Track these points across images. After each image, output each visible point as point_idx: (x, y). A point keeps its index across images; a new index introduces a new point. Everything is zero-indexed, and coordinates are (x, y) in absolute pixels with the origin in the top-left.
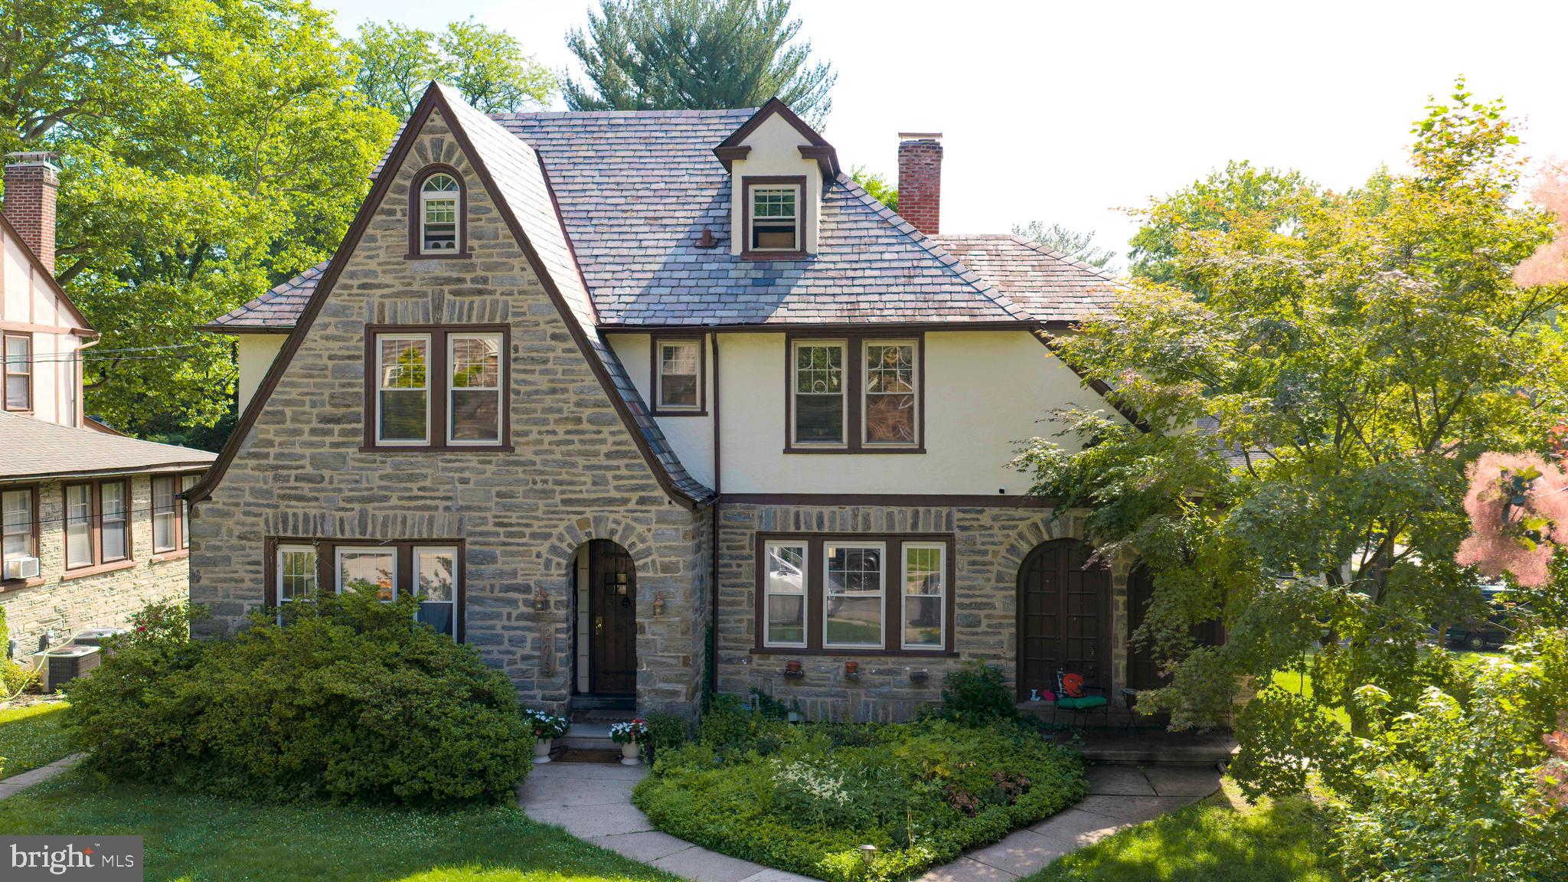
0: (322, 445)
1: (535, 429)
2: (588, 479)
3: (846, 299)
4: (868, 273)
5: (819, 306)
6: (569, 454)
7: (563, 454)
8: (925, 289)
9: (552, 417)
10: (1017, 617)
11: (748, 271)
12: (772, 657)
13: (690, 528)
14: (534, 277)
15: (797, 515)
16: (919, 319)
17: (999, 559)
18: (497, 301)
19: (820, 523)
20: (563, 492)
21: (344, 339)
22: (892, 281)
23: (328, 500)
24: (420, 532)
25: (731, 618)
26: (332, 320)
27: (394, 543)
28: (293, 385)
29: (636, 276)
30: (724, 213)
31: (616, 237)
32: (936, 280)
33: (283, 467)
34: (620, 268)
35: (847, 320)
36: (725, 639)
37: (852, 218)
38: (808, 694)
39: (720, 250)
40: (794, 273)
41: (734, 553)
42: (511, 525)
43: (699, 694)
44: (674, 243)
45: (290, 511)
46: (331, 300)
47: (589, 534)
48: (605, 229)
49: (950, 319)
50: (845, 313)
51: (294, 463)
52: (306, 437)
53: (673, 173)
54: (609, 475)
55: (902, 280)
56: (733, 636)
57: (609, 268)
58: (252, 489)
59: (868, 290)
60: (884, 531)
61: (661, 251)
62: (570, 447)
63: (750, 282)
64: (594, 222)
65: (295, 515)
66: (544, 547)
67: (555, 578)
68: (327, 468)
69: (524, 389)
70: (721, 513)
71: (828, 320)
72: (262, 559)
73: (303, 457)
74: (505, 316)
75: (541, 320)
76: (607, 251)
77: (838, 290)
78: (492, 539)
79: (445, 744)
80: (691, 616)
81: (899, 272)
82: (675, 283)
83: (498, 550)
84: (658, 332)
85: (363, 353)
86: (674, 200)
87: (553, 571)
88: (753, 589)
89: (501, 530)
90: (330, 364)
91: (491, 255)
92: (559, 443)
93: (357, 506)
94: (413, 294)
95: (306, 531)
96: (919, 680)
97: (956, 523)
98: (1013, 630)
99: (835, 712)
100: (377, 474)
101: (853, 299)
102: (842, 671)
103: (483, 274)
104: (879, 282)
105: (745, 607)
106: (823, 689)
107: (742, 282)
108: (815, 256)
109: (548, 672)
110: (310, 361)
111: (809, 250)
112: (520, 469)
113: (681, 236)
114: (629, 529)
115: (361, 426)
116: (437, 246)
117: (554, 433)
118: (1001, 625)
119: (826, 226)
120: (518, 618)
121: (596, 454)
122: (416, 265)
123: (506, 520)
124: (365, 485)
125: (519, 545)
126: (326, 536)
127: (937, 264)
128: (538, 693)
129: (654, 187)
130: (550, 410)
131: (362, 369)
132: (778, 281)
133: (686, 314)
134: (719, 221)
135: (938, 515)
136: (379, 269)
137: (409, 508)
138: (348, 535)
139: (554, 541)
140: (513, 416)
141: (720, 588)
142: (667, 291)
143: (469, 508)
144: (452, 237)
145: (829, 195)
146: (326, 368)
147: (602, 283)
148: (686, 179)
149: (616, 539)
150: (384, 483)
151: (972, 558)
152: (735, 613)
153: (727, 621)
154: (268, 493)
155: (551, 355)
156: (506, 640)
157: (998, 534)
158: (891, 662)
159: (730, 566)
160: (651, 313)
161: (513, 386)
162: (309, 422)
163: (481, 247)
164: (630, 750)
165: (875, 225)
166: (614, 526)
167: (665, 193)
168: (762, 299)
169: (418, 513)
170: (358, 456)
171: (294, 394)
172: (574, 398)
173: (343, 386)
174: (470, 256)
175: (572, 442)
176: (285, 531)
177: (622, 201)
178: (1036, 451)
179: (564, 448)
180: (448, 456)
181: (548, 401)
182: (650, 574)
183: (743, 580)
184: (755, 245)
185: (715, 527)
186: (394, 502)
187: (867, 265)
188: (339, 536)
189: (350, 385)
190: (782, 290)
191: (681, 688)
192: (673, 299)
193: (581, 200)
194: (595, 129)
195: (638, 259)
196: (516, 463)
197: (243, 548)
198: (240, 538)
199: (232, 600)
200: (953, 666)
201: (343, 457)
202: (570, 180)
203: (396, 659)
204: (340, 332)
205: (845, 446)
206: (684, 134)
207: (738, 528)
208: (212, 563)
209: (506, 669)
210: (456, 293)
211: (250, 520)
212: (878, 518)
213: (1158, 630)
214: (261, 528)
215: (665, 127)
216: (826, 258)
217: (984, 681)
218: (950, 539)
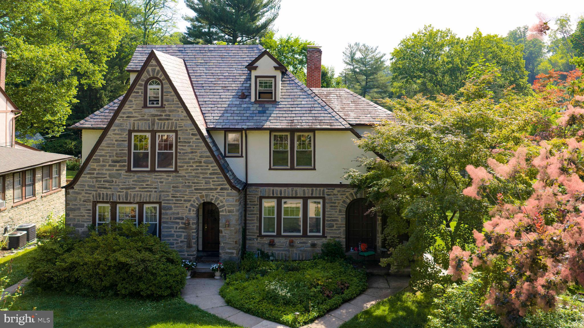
0: (113, 170)
1: (186, 165)
2: (204, 182)
3: (289, 119)
4: (297, 109)
5: (281, 121)
6: (197, 173)
7: (195, 173)
8: (316, 115)
9: (192, 161)
10: (346, 224)
11: (256, 108)
12: (265, 238)
13: (238, 198)
14: (186, 115)
15: (273, 190)
16: (313, 127)
17: (340, 205)
18: (173, 123)
19: (281, 193)
20: (195, 186)
21: (121, 135)
22: (304, 112)
23: (114, 188)
24: (146, 200)
25: (251, 225)
26: (117, 128)
27: (137, 203)
28: (103, 150)
29: (219, 109)
30: (248, 85)
31: (212, 94)
32: (319, 112)
33: (99, 178)
34: (213, 106)
35: (290, 127)
36: (249, 232)
37: (291, 88)
38: (277, 251)
39: (247, 99)
40: (272, 109)
41: (252, 203)
42: (177, 197)
43: (240, 252)
44: (232, 97)
45: (101, 192)
46: (117, 121)
47: (204, 200)
48: (208, 91)
49: (324, 127)
50: (289, 124)
51: (103, 176)
52: (107, 167)
53: (231, 69)
54: (211, 180)
55: (308, 112)
56: (251, 231)
57: (210, 106)
58: (89, 186)
59: (297, 115)
60: (302, 196)
61: (227, 100)
62: (198, 171)
63: (257, 112)
64: (204, 88)
65: (103, 194)
66: (188, 205)
67: (192, 215)
68: (114, 177)
69: (182, 152)
70: (248, 190)
71: (284, 127)
72: (91, 208)
73: (106, 174)
74: (176, 127)
75: (188, 129)
76: (209, 99)
77: (287, 115)
78: (171, 202)
80: (238, 227)
81: (307, 109)
82: (232, 112)
83: (173, 206)
84: (227, 130)
85: (127, 139)
86: (231, 80)
87: (192, 212)
88: (258, 215)
89: (174, 199)
90: (116, 143)
91: (171, 107)
92: (194, 170)
93: (125, 191)
94: (145, 120)
95: (107, 199)
96: (313, 245)
97: (326, 193)
98: (345, 228)
99: (286, 256)
100: (132, 180)
101: (292, 119)
102: (288, 243)
103: (169, 113)
104: (300, 112)
105: (255, 221)
106: (282, 249)
107: (255, 112)
108: (279, 102)
109: (189, 246)
110: (109, 142)
111: (277, 100)
112: (181, 178)
113: (234, 94)
114: (217, 198)
115: (126, 164)
116: (153, 104)
117: (192, 166)
118: (340, 227)
119: (283, 91)
120: (180, 228)
121: (206, 173)
122: (146, 110)
123: (175, 196)
124: (127, 183)
125: (180, 204)
126: (114, 201)
127: (319, 106)
128: (186, 254)
129: (224, 74)
130: (191, 159)
131: (127, 144)
132: (267, 111)
133: (236, 124)
134: (247, 88)
135: (320, 191)
136: (133, 111)
137: (142, 191)
138: (121, 201)
139: (192, 202)
140: (178, 161)
141: (247, 215)
142: (230, 115)
143: (163, 191)
144: (158, 100)
145: (284, 79)
146: (114, 144)
147: (207, 112)
148: (235, 72)
149: (213, 202)
150: (134, 183)
151: (331, 205)
152: (252, 223)
153: (249, 226)
154: (94, 186)
155: (191, 141)
156: (175, 236)
157: (340, 197)
158: (304, 239)
159: (250, 207)
160: (224, 124)
161: (178, 151)
162: (108, 162)
163: (168, 104)
164: (218, 274)
165: (299, 91)
166: (212, 197)
167: (228, 77)
168: (262, 118)
169: (146, 193)
170: (125, 174)
171: (103, 153)
172: (199, 155)
173: (120, 150)
174: (164, 108)
175: (198, 169)
176: (100, 199)
177: (214, 80)
178: (351, 173)
179: (195, 171)
180: (156, 174)
181: (190, 155)
182: (224, 213)
183: (255, 212)
184: (259, 98)
185: (246, 195)
186: (137, 189)
187: (296, 106)
188: (118, 201)
189: (123, 150)
190: (268, 115)
191: (234, 251)
192: (232, 118)
193: (199, 79)
194: (204, 52)
195: (219, 103)
196: (179, 176)
197: (85, 205)
198: (84, 201)
199: (80, 223)
200: (324, 241)
201: (120, 174)
202: (195, 72)
203: (141, 248)
204: (120, 132)
205: (289, 167)
206: (234, 54)
207: (253, 195)
208: (74, 210)
209: (175, 246)
210: (159, 120)
211: (87, 195)
212: (300, 191)
213: (388, 236)
214: (91, 198)
215: (228, 52)
216: (283, 103)
217: (335, 245)
218: (323, 198)
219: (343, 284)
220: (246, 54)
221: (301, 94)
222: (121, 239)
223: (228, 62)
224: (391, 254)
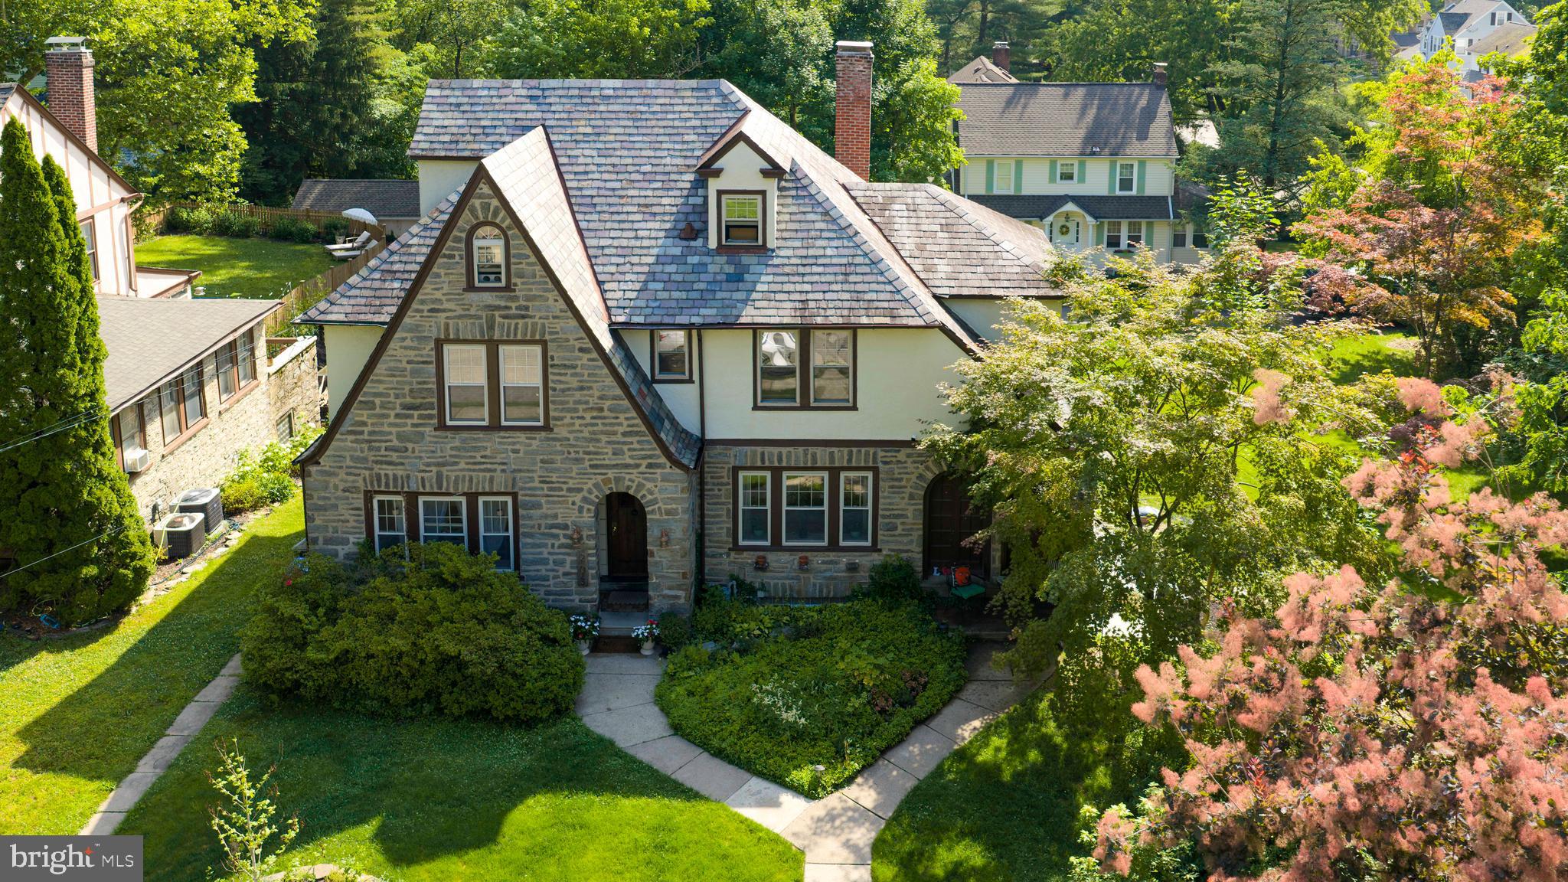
0: (405, 425)
1: (569, 415)
2: (610, 451)
3: (797, 296)
4: (815, 269)
5: (778, 305)
6: (594, 433)
7: (590, 433)
8: (859, 287)
9: (581, 407)
10: (924, 526)
11: (719, 265)
12: (745, 554)
13: (686, 484)
14: (565, 307)
15: (763, 454)
16: (853, 319)
17: (911, 484)
18: (537, 324)
19: (780, 460)
20: (590, 460)
21: (418, 349)
22: (832, 278)
23: (411, 464)
24: (483, 487)
25: (714, 527)
26: (409, 335)
27: (464, 494)
28: (380, 382)
29: (637, 269)
30: (699, 201)
31: (616, 225)
32: (867, 278)
33: (375, 441)
34: (621, 260)
35: (800, 321)
36: (710, 541)
37: (801, 209)
38: (773, 578)
39: (699, 242)
40: (758, 269)
41: (716, 481)
42: (552, 482)
43: (693, 591)
44: (663, 234)
45: (382, 473)
46: (407, 320)
47: (611, 489)
49: (877, 320)
50: (798, 313)
51: (384, 438)
52: (392, 420)
53: (658, 153)
54: (625, 448)
55: (840, 278)
56: (716, 539)
57: (614, 260)
58: (352, 457)
60: (827, 464)
61: (653, 242)
62: (595, 428)
63: (724, 277)
64: (598, 209)
65: (386, 475)
66: (578, 498)
67: (586, 519)
68: (410, 441)
69: (559, 387)
70: (706, 453)
71: (784, 319)
72: (361, 505)
73: (390, 433)
74: (543, 334)
75: (571, 337)
76: (609, 242)
77: (791, 287)
78: (538, 492)
80: (686, 541)
81: (838, 269)
82: (665, 277)
83: (543, 500)
84: (653, 329)
85: (433, 359)
86: (659, 185)
87: (585, 514)
88: (730, 506)
89: (545, 486)
90: (409, 367)
91: (530, 290)
92: (586, 425)
93: (434, 469)
94: (471, 317)
95: (395, 486)
96: (853, 568)
97: (880, 459)
98: (921, 533)
99: (791, 589)
100: (449, 446)
101: (803, 297)
102: (796, 562)
103: (525, 303)
104: (823, 279)
105: (724, 518)
106: (782, 574)
107: (719, 278)
108: (773, 251)
109: (583, 582)
110: (392, 364)
111: (769, 245)
112: (558, 444)
113: (668, 226)
114: (640, 486)
115: (435, 412)
116: (487, 280)
117: (583, 418)
118: (912, 529)
119: (782, 217)
120: (560, 547)
121: (615, 433)
122: (473, 296)
123: (548, 479)
124: (439, 454)
125: (559, 496)
126: (411, 489)
128: (576, 598)
129: (644, 169)
130: (579, 402)
131: (433, 371)
132: (746, 276)
133: (677, 311)
134: (698, 209)
135: (867, 454)
136: (444, 298)
137: (474, 470)
138: (428, 490)
139: (585, 493)
140: (551, 406)
141: (706, 505)
142: (660, 286)
143: (520, 471)
144: (500, 272)
145: (783, 184)
146: (405, 370)
147: (609, 277)
148: (668, 161)
149: (631, 492)
150: (454, 453)
151: (891, 483)
152: (717, 523)
153: (711, 529)
154: (365, 459)
155: (579, 363)
156: (551, 562)
157: (911, 467)
158: (832, 555)
159: (712, 490)
160: (650, 311)
161: (551, 385)
162: (394, 409)
163: (522, 283)
164: (649, 647)
165: (819, 217)
166: (630, 483)
167: (652, 177)
168: (735, 295)
169: (481, 474)
170: (434, 433)
171: (381, 388)
172: (597, 394)
173: (419, 383)
174: (514, 290)
175: (596, 425)
176: (379, 485)
179: (590, 429)
180: (502, 434)
181: (578, 395)
182: (657, 517)
183: (723, 500)
184: (727, 240)
185: (702, 470)
186: (462, 465)
187: (814, 261)
188: (421, 489)
189: (424, 383)
190: (749, 286)
191: (681, 593)
192: (666, 295)
193: (584, 184)
194: (590, 101)
195: (637, 251)
196: (554, 439)
197: (347, 498)
198: (344, 491)
199: (340, 534)
200: (876, 558)
201: (422, 434)
202: (573, 161)
203: (484, 615)
204: (415, 344)
205: (798, 404)
206: (664, 108)
207: (719, 464)
208: (323, 508)
209: (551, 582)
210: (505, 317)
211: (351, 478)
212: (822, 455)
214: (360, 484)
215: (648, 101)
216: (782, 253)
217: (900, 568)
218: (875, 470)
219: (915, 679)
220: (693, 109)
221: (823, 226)
222: (441, 596)
223: (649, 131)
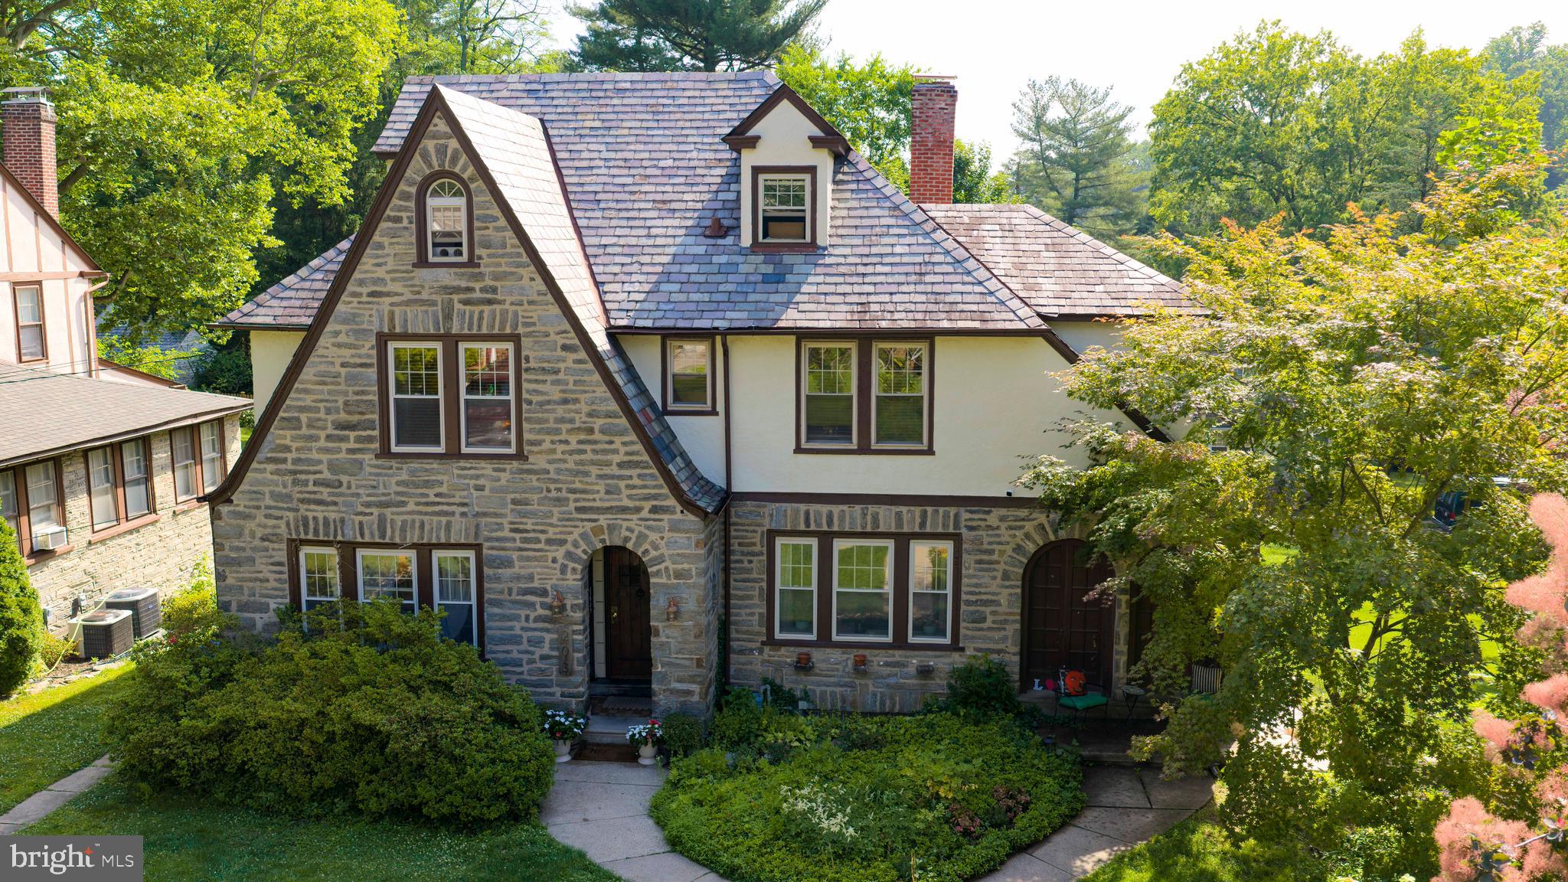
0: (339, 451)
1: (548, 438)
2: (601, 488)
3: (855, 299)
4: (879, 269)
5: (829, 308)
6: (581, 463)
7: (576, 463)
8: (937, 288)
9: (564, 427)
10: (1022, 615)
11: (756, 265)
12: (783, 650)
13: (702, 536)
14: (543, 288)
15: (807, 513)
16: (929, 324)
17: (1005, 558)
18: (507, 311)
19: (830, 522)
20: (577, 500)
21: (355, 347)
22: (902, 279)
23: (345, 504)
24: (438, 537)
25: (743, 612)
26: (343, 328)
27: (413, 546)
28: (306, 391)
29: (645, 269)
30: (732, 196)
31: (624, 223)
32: (948, 279)
33: (301, 472)
34: (628, 260)
35: (856, 325)
36: (737, 632)
37: (863, 204)
38: (819, 684)
39: (729, 240)
40: (804, 269)
41: (745, 549)
42: (527, 531)
43: (712, 689)
44: (683, 232)
45: (310, 515)
46: (341, 308)
47: (603, 541)
48: (613, 214)
49: (962, 324)
50: (856, 317)
51: (311, 468)
52: (322, 443)
53: (682, 147)
54: (622, 484)
55: (913, 278)
56: (745, 628)
57: (618, 259)
58: (272, 493)
59: (880, 289)
60: (893, 530)
61: (670, 241)
62: (583, 457)
63: (760, 278)
64: (602, 205)
65: (315, 518)
66: (560, 553)
67: (571, 583)
68: (345, 473)
69: (535, 399)
70: (733, 510)
71: (838, 325)
72: (285, 560)
73: (320, 462)
74: (515, 326)
75: (551, 331)
76: (614, 240)
77: (848, 289)
78: (508, 545)
79: (470, 771)
80: (703, 620)
81: (910, 269)
82: (684, 278)
83: (515, 555)
84: (670, 335)
85: (375, 361)
86: (682, 180)
87: (569, 575)
88: (764, 585)
89: (518, 536)
90: (343, 371)
91: (499, 265)
92: (571, 453)
93: (375, 511)
94: (423, 303)
95: (327, 534)
96: (925, 672)
97: (963, 524)
98: (1018, 626)
99: (844, 701)
100: (394, 480)
101: (863, 299)
102: (850, 663)
103: (492, 283)
104: (890, 279)
105: (756, 601)
106: (832, 680)
107: (752, 278)
108: (825, 248)
109: (566, 671)
110: (322, 368)
111: (820, 242)
112: (534, 477)
113: (690, 223)
114: (642, 537)
115: (376, 433)
116: (445, 254)
117: (567, 442)
118: (1005, 622)
119: (837, 213)
120: (536, 620)
121: (608, 464)
122: (425, 273)
123: (521, 527)
124: (382, 490)
125: (535, 550)
126: (347, 539)
127: (949, 259)
128: (557, 691)
129: (662, 164)
130: (562, 420)
131: (375, 377)
132: (789, 277)
133: (696, 315)
134: (729, 205)
135: (946, 515)
136: (388, 277)
137: (426, 514)
138: (367, 539)
139: (569, 547)
140: (525, 425)
141: (732, 583)
142: (676, 287)
143: (485, 514)
144: (460, 244)
145: (840, 177)
146: (338, 375)
147: (610, 278)
148: (694, 154)
149: (630, 546)
150: (400, 489)
151: (978, 557)
152: (746, 607)
153: (738, 615)
154: (288, 497)
155: (562, 366)
156: (525, 640)
157: (1005, 534)
158: (898, 655)
159: (741, 562)
160: (661, 314)
161: (525, 396)
162: (325, 428)
163: (489, 256)
164: (647, 752)
165: (886, 213)
166: (628, 534)
167: (673, 172)
168: (774, 298)
169: (435, 519)
170: (374, 462)
171: (308, 400)
172: (585, 409)
173: (357, 393)
174: (478, 265)
175: (584, 452)
176: (306, 533)
177: (629, 180)
178: (1043, 469)
179: (577, 457)
180: (462, 463)
181: (560, 410)
182: (664, 580)
183: (755, 575)
184: (765, 237)
185: (727, 525)
186: (411, 507)
187: (878, 260)
188: (359, 539)
189: (363, 393)
190: (792, 288)
191: (695, 688)
192: (682, 297)
193: (587, 180)
194: (601, 94)
195: (647, 250)
196: (530, 472)
197: (266, 550)
198: (263, 539)
199: (257, 599)
200: (958, 660)
201: (361, 463)
202: (576, 155)
204: (351, 340)
205: (854, 446)
206: (692, 101)
207: (750, 526)
208: (237, 563)
209: (525, 668)
210: (466, 302)
211: (272, 522)
212: (886, 517)
213: (1155, 669)
214: (283, 530)
215: (672, 93)
216: (837, 251)
217: (989, 673)
218: (956, 538)
219: (1012, 797)
220: (727, 101)
221: (892, 221)
223: (672, 124)
224: (1166, 722)
